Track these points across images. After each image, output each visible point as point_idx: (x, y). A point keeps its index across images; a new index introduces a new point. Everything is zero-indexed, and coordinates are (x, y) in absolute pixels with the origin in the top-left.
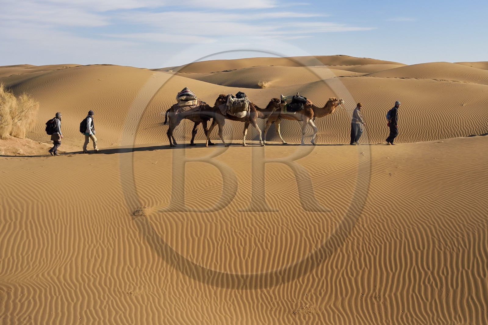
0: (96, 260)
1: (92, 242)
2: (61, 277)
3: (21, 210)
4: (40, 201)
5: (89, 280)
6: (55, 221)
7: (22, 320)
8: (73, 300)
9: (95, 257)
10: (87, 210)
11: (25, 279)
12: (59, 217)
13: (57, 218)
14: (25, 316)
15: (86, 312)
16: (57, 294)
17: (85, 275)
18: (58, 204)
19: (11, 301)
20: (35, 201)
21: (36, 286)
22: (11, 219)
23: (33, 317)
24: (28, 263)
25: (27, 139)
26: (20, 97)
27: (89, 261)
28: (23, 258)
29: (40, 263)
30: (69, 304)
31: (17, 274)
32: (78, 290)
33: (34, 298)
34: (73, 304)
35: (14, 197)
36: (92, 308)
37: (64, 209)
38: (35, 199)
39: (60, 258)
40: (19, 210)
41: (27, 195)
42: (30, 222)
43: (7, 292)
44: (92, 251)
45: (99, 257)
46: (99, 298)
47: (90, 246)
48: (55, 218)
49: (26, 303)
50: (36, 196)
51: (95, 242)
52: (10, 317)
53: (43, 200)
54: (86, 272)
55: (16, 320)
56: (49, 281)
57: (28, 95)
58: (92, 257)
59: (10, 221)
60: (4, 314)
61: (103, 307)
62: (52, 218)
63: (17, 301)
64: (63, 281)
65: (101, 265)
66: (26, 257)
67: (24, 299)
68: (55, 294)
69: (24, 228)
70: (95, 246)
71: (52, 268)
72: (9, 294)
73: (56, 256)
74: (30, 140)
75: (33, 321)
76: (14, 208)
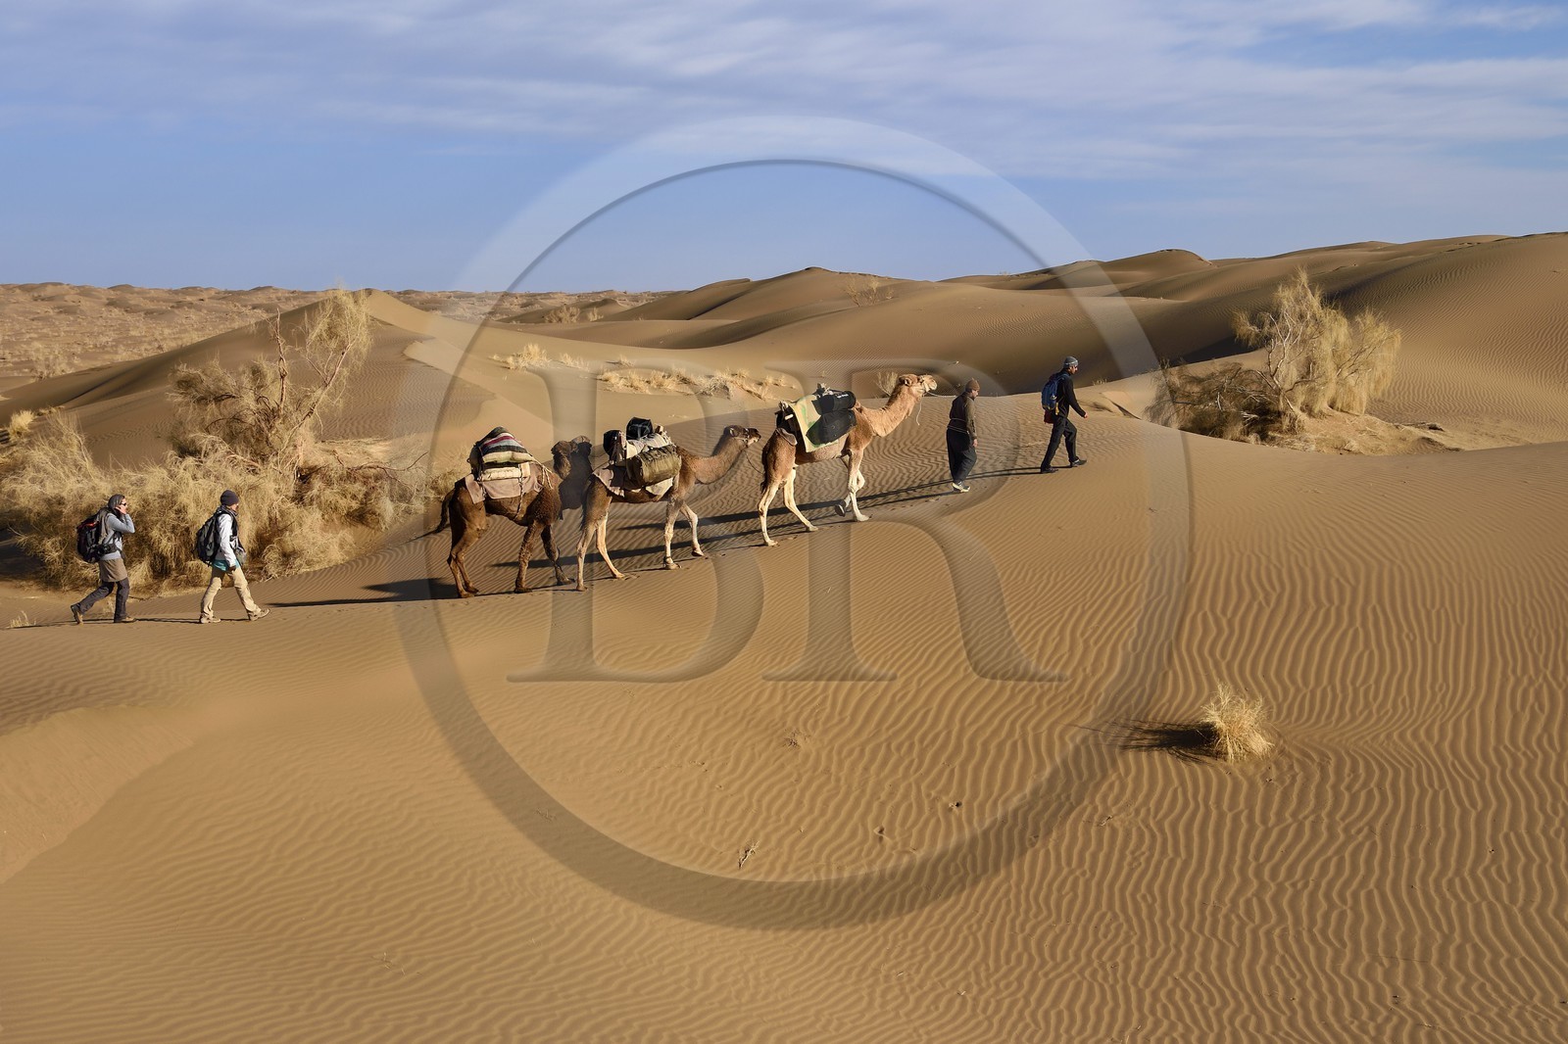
0: (1533, 717)
1: (1525, 670)
2: (1446, 745)
3: (1352, 581)
4: (1398, 562)
5: (1516, 763)
6: (1434, 612)
7: (1353, 831)
8: (1473, 805)
9: (1532, 707)
10: (1514, 594)
11: (1359, 739)
12: (1442, 604)
13: (1438, 605)
14: (1361, 824)
15: (1507, 837)
16: (1436, 785)
17: (1506, 747)
18: (1440, 572)
19: (1328, 787)
20: (1387, 563)
21: (1385, 759)
22: (1330, 600)
23: (1378, 828)
24: (1367, 705)
25: (1368, 417)
26: (1358, 319)
27: (1516, 718)
28: (1356, 691)
29: (1395, 707)
30: (1465, 814)
31: (1344, 727)
32: (1487, 782)
33: (1380, 786)
34: (1473, 814)
35: (1338, 549)
36: (1523, 831)
37: (1455, 586)
38: (1385, 556)
39: (1443, 701)
40: (1348, 581)
41: (1369, 548)
42: (1374, 610)
43: (1320, 764)
44: (1525, 692)
45: (1541, 708)
46: (1542, 808)
47: (1518, 682)
48: (1433, 606)
49: (1363, 794)
50: (1390, 550)
51: (1532, 671)
52: (1326, 820)
53: (1404, 561)
54: (1507, 742)
55: (1339, 830)
56: (1415, 752)
57: (1375, 314)
58: (1523, 708)
59: (1327, 605)
60: (1313, 812)
61: (1552, 833)
62: (1424, 605)
63: (1342, 788)
64: (1450, 757)
65: (1547, 728)
66: (1362, 690)
67: (1357, 787)
68: (1431, 785)
69: (1358, 624)
70: (1531, 682)
71: (1424, 722)
72: (1323, 769)
73: (1434, 694)
74: (1374, 418)
75: (1377, 838)
76: (1336, 575)
